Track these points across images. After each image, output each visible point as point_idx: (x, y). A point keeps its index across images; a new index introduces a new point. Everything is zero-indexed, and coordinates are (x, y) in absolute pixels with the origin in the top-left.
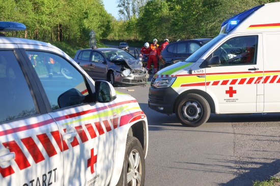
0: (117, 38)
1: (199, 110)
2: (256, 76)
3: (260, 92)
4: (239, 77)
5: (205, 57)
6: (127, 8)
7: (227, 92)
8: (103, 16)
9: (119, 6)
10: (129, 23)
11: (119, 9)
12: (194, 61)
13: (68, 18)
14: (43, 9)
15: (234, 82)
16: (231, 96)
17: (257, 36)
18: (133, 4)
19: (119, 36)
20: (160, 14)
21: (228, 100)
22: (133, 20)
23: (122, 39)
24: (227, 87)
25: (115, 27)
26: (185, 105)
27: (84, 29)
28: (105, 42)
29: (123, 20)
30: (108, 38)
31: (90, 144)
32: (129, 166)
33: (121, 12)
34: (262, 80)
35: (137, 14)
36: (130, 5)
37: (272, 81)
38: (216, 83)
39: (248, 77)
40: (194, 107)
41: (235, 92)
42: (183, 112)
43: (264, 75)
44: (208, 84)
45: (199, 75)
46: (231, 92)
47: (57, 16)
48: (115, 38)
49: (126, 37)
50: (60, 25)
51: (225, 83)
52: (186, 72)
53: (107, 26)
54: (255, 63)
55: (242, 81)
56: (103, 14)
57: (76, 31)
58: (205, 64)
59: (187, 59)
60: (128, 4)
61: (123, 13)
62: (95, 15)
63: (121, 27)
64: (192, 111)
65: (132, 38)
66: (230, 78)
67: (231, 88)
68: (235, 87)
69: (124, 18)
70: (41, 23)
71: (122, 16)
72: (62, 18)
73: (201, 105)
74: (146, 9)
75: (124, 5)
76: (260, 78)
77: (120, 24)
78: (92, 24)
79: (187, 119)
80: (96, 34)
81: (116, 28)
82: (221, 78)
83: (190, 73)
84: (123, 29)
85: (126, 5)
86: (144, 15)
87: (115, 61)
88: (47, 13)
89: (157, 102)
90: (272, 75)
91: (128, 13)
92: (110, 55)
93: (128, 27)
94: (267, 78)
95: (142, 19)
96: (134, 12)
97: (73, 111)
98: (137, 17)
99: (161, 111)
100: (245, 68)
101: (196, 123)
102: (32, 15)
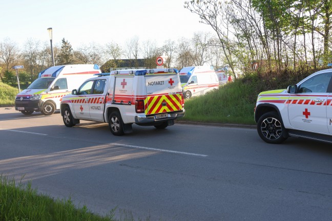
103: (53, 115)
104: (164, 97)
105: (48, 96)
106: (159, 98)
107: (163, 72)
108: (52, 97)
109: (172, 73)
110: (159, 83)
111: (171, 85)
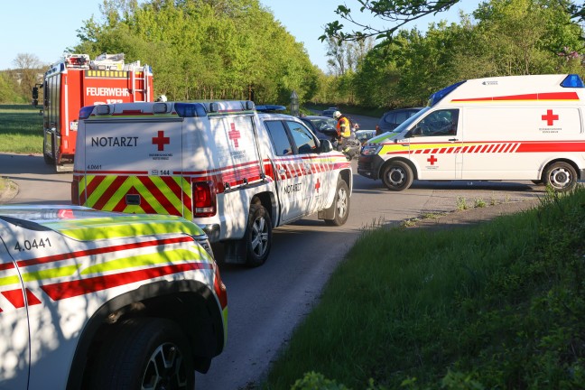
0: (324, 101)
1: (402, 176)
2: (456, 146)
3: (459, 160)
4: (440, 147)
5: (409, 128)
6: (339, 58)
7: (429, 160)
8: (306, 70)
9: (329, 54)
10: (343, 80)
11: (328, 58)
12: (400, 131)
13: (263, 75)
14: (235, 64)
15: (435, 151)
16: (432, 163)
17: (458, 110)
18: (348, 52)
19: (327, 97)
20: (386, 69)
21: (429, 168)
22: (348, 75)
23: (331, 102)
24: (429, 156)
25: (322, 85)
26: (390, 171)
27: (283, 90)
28: (308, 105)
29: (334, 75)
30: (313, 100)
31: (317, 175)
32: (339, 198)
33: (331, 62)
34: (461, 150)
35: (354, 66)
36: (345, 53)
37: (470, 151)
38: (418, 152)
39: (448, 147)
40: (398, 173)
41: (436, 160)
42: (388, 177)
43: (463, 146)
44: (411, 152)
45: (403, 145)
46: (432, 160)
47: (251, 73)
48: (322, 100)
49: (337, 99)
50: (253, 85)
51: (427, 151)
52: (392, 142)
53: (312, 84)
54: (456, 135)
55: (443, 151)
56: (307, 69)
57: (272, 93)
58: (409, 135)
59: (395, 130)
60: (342, 51)
61: (334, 64)
62: (297, 69)
63: (332, 84)
64: (396, 177)
65: (346, 100)
66: (432, 147)
67: (432, 157)
68: (436, 155)
69: (335, 71)
70: (231, 80)
71: (333, 69)
72: (257, 76)
73: (405, 171)
74: (366, 61)
75: (336, 53)
76: (459, 148)
77: (329, 80)
78: (293, 83)
79: (392, 183)
80: (298, 95)
81: (324, 87)
82: (424, 148)
83: (396, 142)
84: (334, 88)
85: (339, 53)
86: (364, 69)
87: (324, 131)
88: (239, 69)
89: (365, 168)
90: (470, 146)
91: (342, 64)
92: (320, 123)
93: (341, 85)
94: (466, 148)
95: (361, 75)
96: (350, 63)
97: (307, 155)
98: (354, 71)
99: (368, 177)
100: (446, 138)
101: (399, 188)
102: (221, 72)
103: (406, 191)
104: (134, 182)
105: (398, 148)
106: (120, 181)
107: (138, 112)
108: (406, 152)
109: (169, 116)
110: (121, 142)
111: (161, 148)
